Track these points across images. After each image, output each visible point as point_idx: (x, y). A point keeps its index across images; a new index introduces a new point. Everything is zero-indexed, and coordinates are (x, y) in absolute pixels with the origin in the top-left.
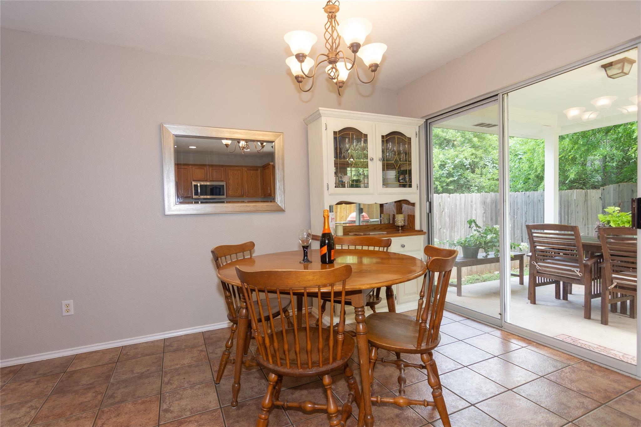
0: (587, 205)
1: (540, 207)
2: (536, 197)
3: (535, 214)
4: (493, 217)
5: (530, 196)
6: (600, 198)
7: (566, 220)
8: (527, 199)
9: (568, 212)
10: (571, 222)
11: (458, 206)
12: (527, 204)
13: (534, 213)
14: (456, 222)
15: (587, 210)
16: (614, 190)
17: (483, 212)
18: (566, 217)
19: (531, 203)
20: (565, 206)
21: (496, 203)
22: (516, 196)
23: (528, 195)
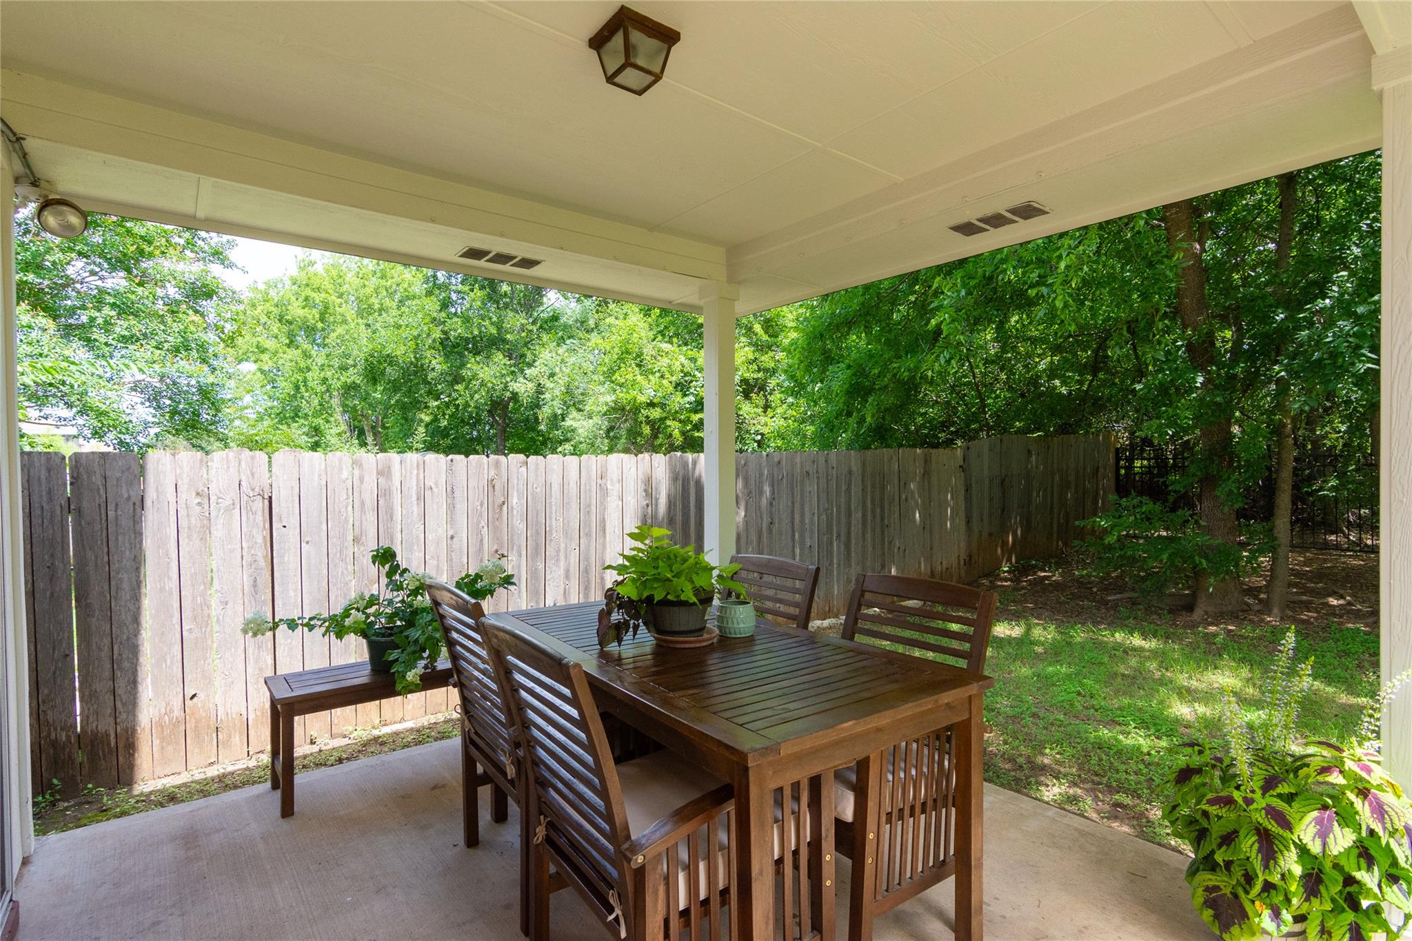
0: (929, 483)
1: (808, 489)
2: (798, 466)
3: (797, 506)
4: (675, 515)
5: (784, 463)
6: (961, 467)
7: (878, 517)
8: (776, 469)
9: (882, 499)
10: (889, 521)
11: (556, 488)
12: (776, 483)
13: (793, 503)
14: (551, 531)
15: (930, 493)
16: (990, 450)
17: (645, 503)
18: (878, 510)
19: (784, 480)
20: (873, 486)
21: (683, 481)
22: (743, 462)
23: (776, 460)
